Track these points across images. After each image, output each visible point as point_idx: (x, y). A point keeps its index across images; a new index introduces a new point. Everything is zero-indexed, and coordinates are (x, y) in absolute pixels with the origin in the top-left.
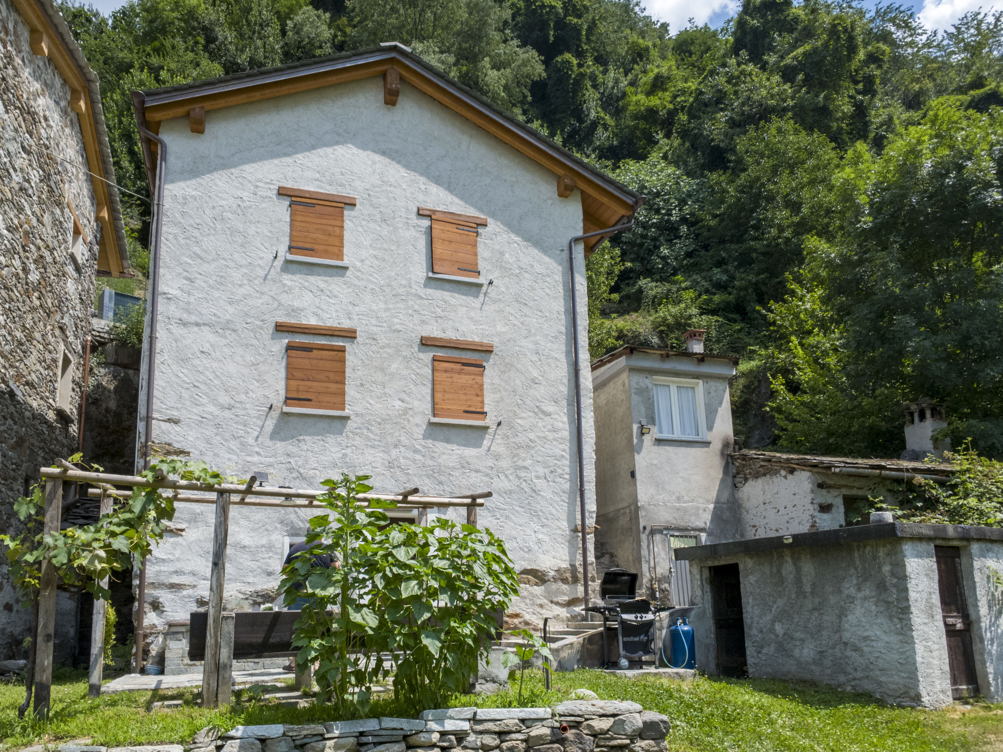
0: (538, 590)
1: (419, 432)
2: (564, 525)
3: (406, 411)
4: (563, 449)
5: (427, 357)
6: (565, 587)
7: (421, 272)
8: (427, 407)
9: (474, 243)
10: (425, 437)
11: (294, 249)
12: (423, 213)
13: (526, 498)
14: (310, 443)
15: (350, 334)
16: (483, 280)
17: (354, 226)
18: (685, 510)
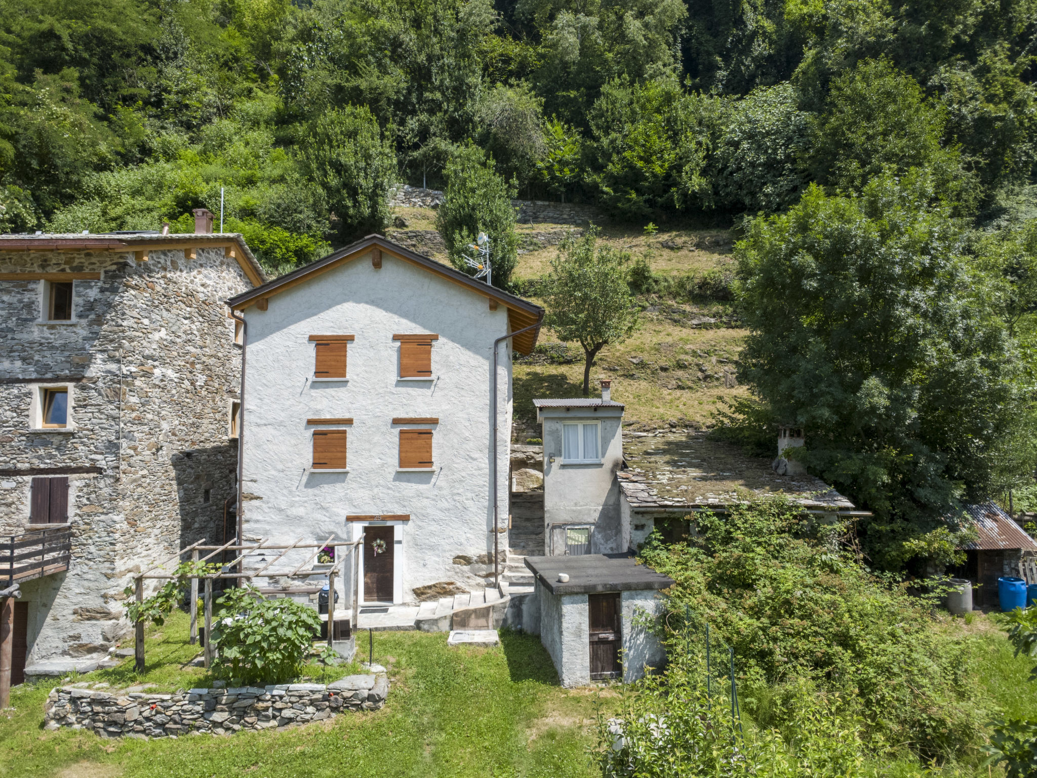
0: (466, 568)
1: (391, 477)
2: (485, 528)
3: (383, 465)
4: (484, 481)
5: (396, 431)
6: (484, 566)
7: (393, 377)
8: (396, 462)
9: (429, 352)
10: (394, 480)
11: (317, 373)
12: (396, 338)
13: (460, 513)
14: (326, 488)
15: (349, 422)
16: (433, 377)
17: (353, 353)
18: (580, 512)
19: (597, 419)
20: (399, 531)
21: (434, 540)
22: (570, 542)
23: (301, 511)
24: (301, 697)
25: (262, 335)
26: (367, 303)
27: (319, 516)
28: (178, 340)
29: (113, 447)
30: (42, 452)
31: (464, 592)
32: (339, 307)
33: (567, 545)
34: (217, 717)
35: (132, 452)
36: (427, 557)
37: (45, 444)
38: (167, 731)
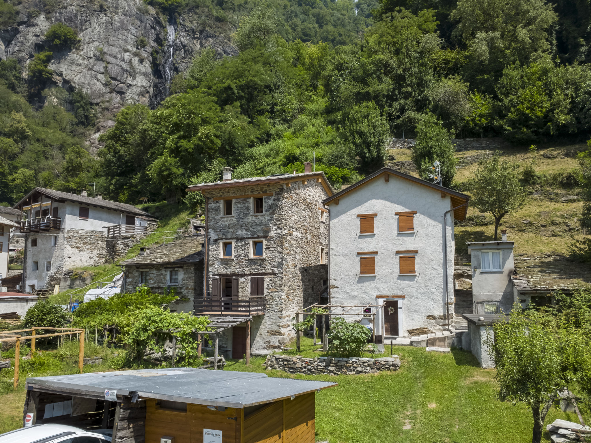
0: (433, 321)
1: (396, 278)
2: (442, 302)
3: (392, 272)
4: (441, 280)
5: (398, 257)
6: (442, 321)
7: (396, 232)
8: (398, 271)
9: (412, 220)
10: (398, 279)
11: (361, 231)
12: (396, 214)
13: (429, 295)
14: (367, 283)
15: (376, 253)
16: (415, 231)
17: (377, 223)
18: (491, 295)
19: (499, 249)
20: (400, 303)
21: (417, 308)
22: (486, 311)
23: (355, 293)
24: (364, 363)
25: (337, 216)
26: (382, 199)
27: (364, 295)
28: (301, 220)
29: (280, 265)
30: (254, 267)
31: (432, 333)
32: (370, 201)
33: (485, 312)
34: (331, 368)
35: (287, 267)
36: (414, 316)
37: (255, 264)
38: (312, 373)
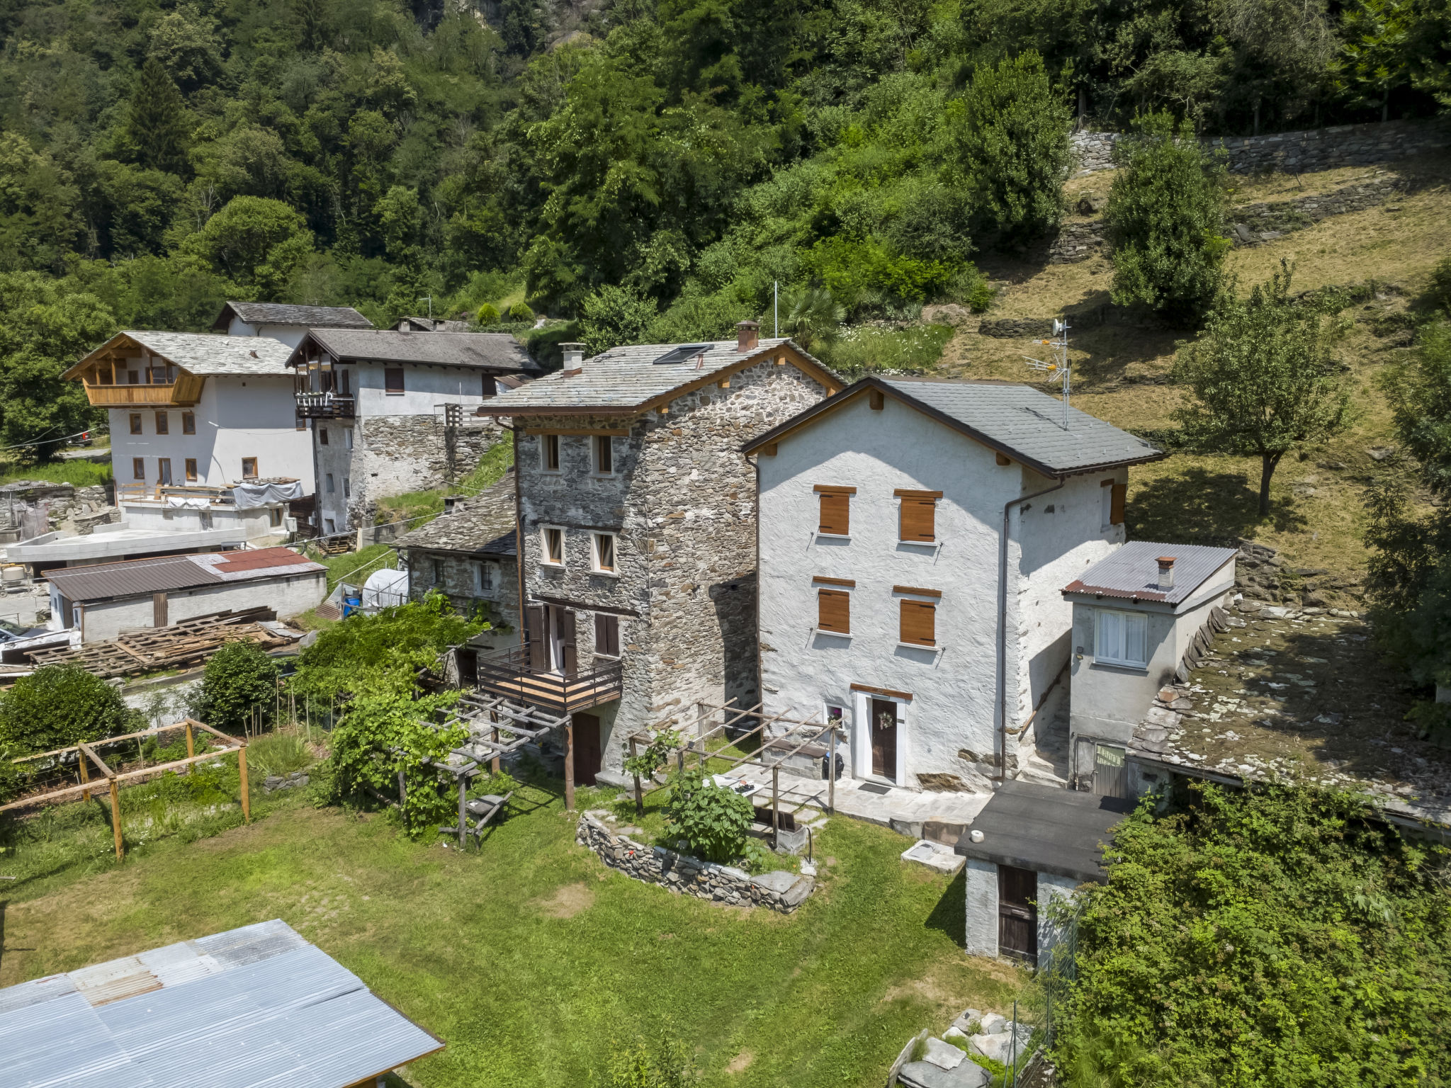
0: (972, 765)
1: (892, 650)
2: (991, 724)
3: (885, 635)
4: (993, 671)
5: (897, 600)
6: (991, 767)
7: (895, 540)
8: (897, 634)
9: (932, 513)
10: (896, 654)
11: (823, 528)
12: (898, 493)
13: (965, 701)
14: (832, 652)
15: (851, 584)
16: (936, 543)
17: (856, 509)
18: (1114, 726)
19: (1142, 612)
20: (902, 709)
21: (939, 727)
22: (1100, 761)
23: (810, 670)
24: (730, 881)
25: (775, 483)
26: (867, 452)
27: (826, 678)
28: (713, 476)
29: (645, 595)
30: (599, 592)
31: (969, 791)
32: (841, 455)
33: (1096, 763)
34: (673, 876)
35: (664, 598)
36: (932, 743)
37: (602, 586)
38: (641, 876)
